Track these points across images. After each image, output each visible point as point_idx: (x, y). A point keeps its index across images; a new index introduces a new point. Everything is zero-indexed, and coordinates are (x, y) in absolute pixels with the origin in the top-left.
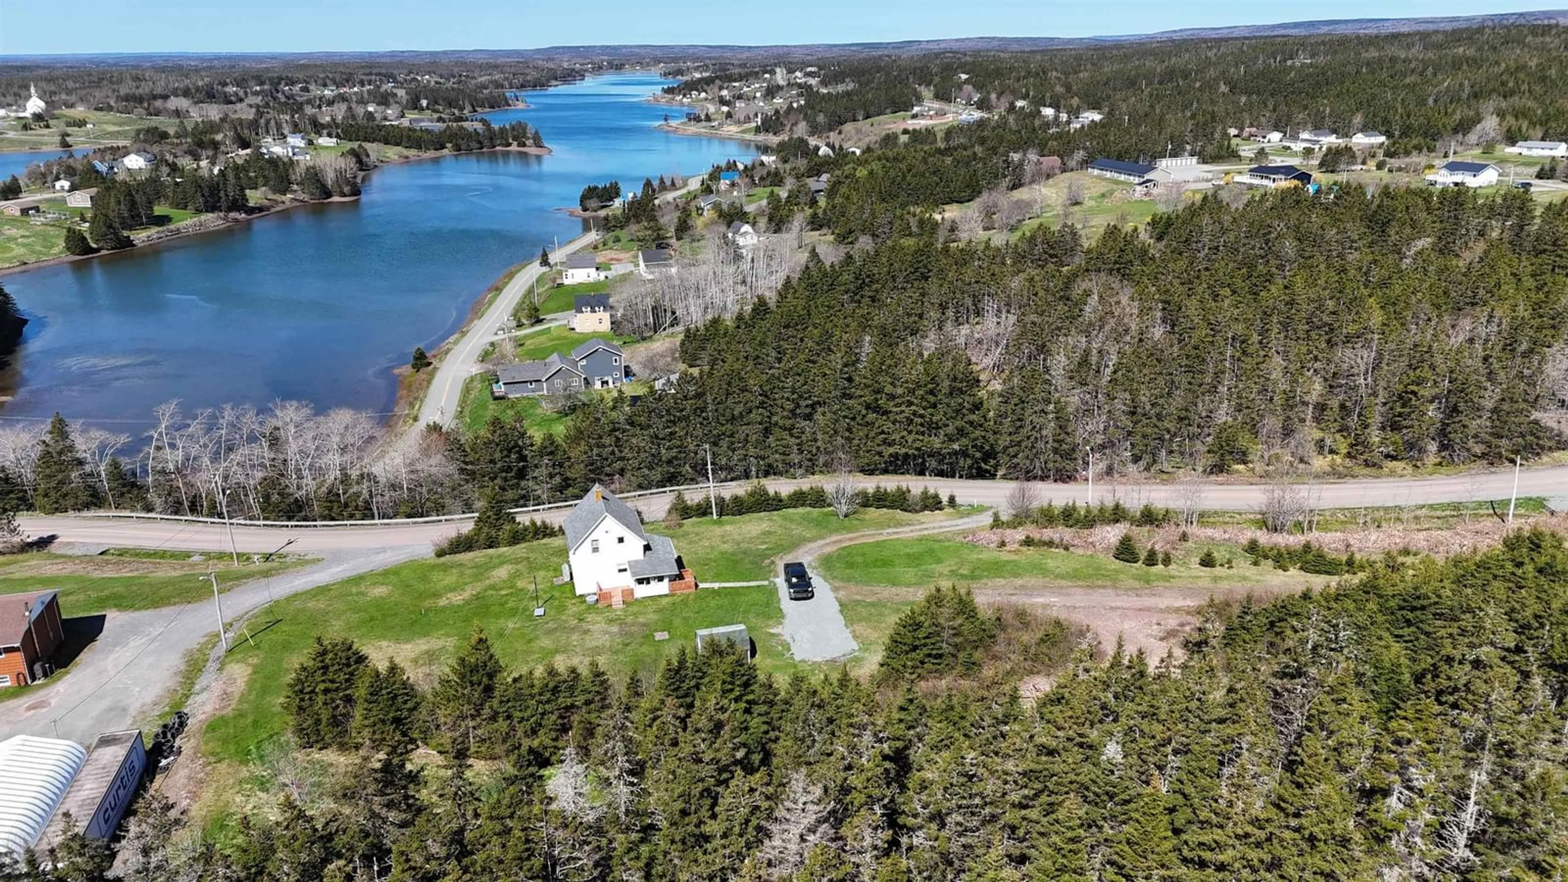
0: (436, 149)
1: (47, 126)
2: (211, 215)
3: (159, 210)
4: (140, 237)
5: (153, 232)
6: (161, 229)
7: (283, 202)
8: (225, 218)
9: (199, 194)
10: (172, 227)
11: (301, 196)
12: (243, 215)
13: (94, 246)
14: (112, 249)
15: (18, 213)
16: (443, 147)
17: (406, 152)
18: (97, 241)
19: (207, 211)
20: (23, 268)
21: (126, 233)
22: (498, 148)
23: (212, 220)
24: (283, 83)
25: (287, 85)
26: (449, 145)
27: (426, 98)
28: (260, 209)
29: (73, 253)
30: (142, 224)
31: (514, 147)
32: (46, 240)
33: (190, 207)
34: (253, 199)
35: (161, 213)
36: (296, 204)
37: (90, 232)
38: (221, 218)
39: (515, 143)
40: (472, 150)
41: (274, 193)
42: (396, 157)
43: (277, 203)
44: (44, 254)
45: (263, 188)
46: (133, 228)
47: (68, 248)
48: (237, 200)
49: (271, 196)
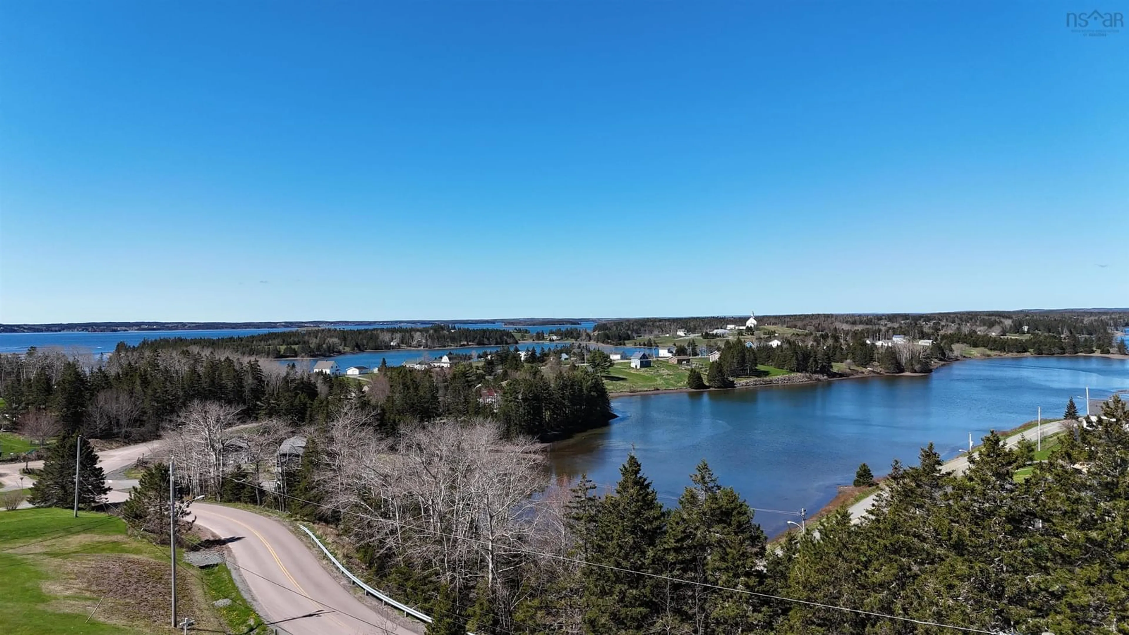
0: (1019, 352)
1: (753, 334)
2: (800, 374)
3: (761, 367)
4: (741, 382)
5: (752, 380)
6: (759, 379)
7: (863, 373)
8: (810, 378)
9: (794, 358)
10: (767, 378)
11: (878, 369)
12: (826, 377)
13: (707, 384)
14: (718, 387)
15: (676, 362)
16: (1025, 351)
17: (988, 352)
18: (709, 381)
19: (798, 371)
20: (656, 392)
21: (731, 379)
22: (1080, 354)
23: (799, 378)
24: (922, 320)
25: (925, 321)
26: (1031, 350)
27: (1028, 325)
28: (841, 375)
29: (691, 387)
30: (747, 375)
31: (1096, 354)
32: (679, 378)
33: (786, 367)
34: (837, 367)
35: (762, 370)
36: (873, 374)
37: (708, 376)
38: (807, 377)
39: (1099, 351)
40: (1054, 354)
41: (858, 366)
42: (979, 355)
43: (857, 372)
44: (673, 385)
45: (848, 361)
46: (738, 376)
47: (689, 383)
48: (823, 367)
49: (853, 367)
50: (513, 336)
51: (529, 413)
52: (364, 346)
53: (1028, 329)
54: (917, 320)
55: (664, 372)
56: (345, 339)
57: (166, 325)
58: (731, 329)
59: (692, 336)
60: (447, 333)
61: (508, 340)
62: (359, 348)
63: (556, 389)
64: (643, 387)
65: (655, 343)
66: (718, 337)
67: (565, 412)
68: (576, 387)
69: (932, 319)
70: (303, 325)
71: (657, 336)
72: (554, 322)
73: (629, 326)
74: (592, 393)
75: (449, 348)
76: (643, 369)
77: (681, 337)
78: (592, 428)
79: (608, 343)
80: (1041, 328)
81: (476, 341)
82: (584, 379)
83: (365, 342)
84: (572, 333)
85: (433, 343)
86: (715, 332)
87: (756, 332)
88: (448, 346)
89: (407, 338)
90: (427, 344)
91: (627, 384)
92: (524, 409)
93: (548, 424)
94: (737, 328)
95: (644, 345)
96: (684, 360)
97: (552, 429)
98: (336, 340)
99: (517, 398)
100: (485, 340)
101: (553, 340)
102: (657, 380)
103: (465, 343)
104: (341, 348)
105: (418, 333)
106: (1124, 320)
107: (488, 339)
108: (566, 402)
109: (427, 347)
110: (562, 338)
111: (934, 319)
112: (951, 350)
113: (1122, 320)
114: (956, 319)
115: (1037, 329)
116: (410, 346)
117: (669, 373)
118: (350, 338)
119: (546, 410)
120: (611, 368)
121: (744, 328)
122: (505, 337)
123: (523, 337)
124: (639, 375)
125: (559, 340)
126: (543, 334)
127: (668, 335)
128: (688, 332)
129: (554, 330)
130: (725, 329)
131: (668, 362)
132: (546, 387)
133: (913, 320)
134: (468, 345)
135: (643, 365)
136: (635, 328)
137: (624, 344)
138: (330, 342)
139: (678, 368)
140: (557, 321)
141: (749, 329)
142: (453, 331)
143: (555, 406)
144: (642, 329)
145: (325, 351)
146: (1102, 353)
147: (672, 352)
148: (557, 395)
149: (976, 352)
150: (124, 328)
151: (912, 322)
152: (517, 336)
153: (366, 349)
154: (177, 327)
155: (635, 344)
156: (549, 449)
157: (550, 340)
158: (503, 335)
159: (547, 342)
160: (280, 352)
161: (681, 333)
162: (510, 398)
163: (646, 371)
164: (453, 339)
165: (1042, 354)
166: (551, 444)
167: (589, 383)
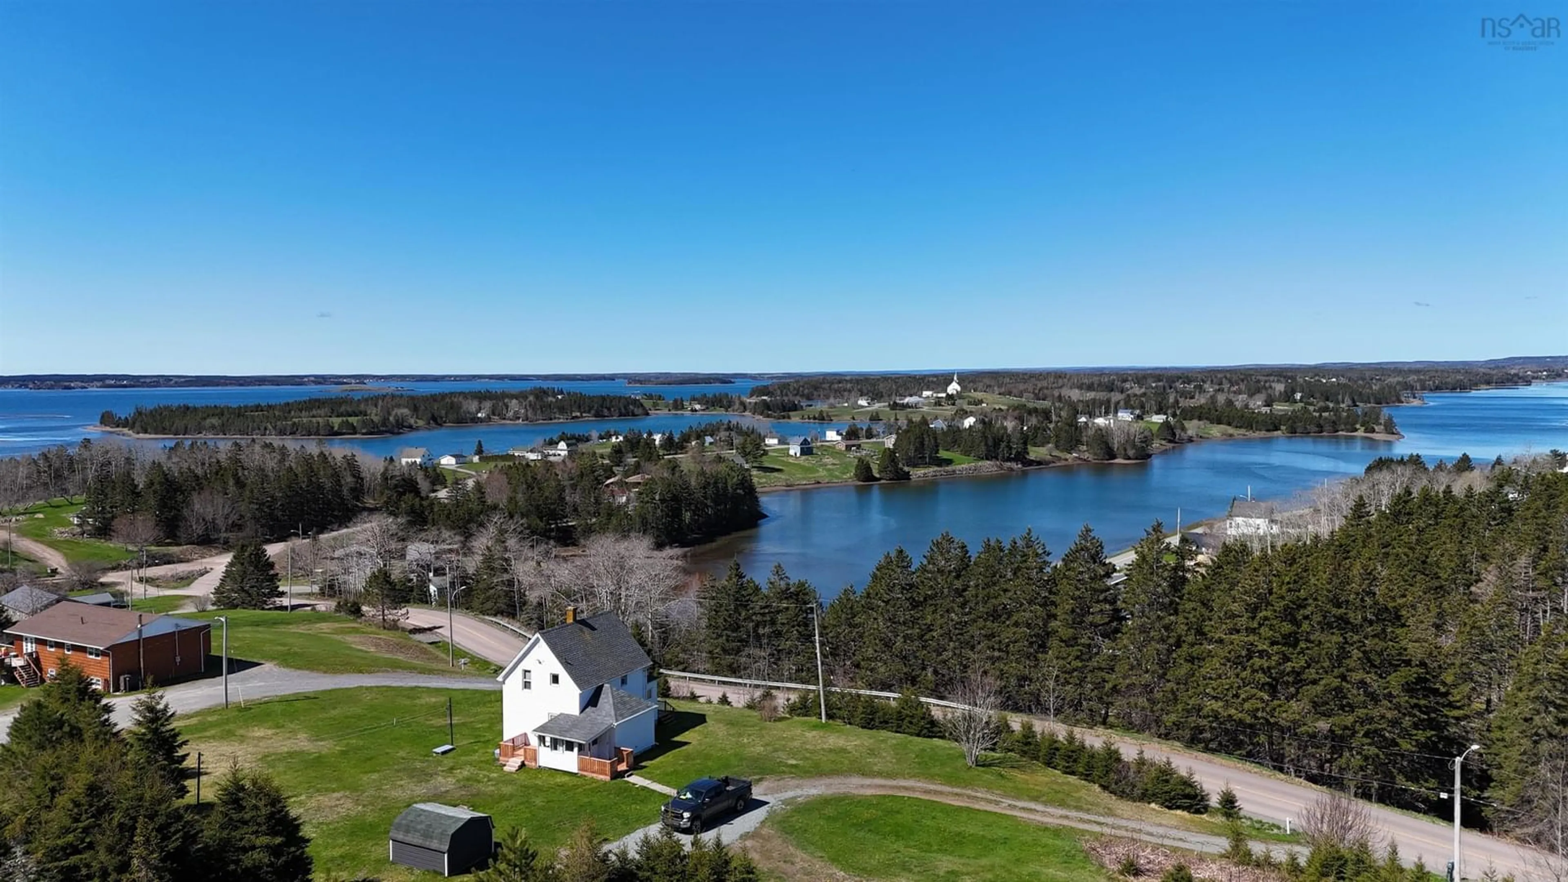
0: (1268, 430)
1: (954, 404)
2: (989, 462)
3: (943, 454)
4: (918, 473)
5: (931, 470)
6: (939, 469)
7: (1066, 460)
8: (1001, 467)
9: (983, 444)
10: (949, 468)
11: (1086, 456)
12: (1020, 466)
13: (878, 476)
14: (890, 479)
15: (844, 449)
16: (1277, 429)
17: (1231, 430)
18: (880, 472)
19: (987, 459)
20: (817, 486)
21: (906, 469)
22: (1340, 433)
23: (988, 466)
24: (1180, 381)
26: (1283, 428)
27: (1302, 391)
28: (1039, 463)
29: (859, 480)
30: (926, 463)
31: (1360, 433)
32: (846, 468)
33: (973, 455)
34: (1035, 453)
35: (945, 457)
36: (1079, 462)
37: (879, 465)
38: (997, 466)
39: (1363, 429)
40: (1309, 433)
41: (1062, 451)
42: (1218, 435)
43: (1059, 459)
44: (837, 477)
45: (1050, 445)
46: (915, 466)
47: (856, 475)
48: (1018, 453)
49: (1056, 453)
50: (642, 405)
51: (667, 515)
52: (441, 418)
53: (1302, 397)
54: (1174, 382)
55: (828, 460)
56: (415, 409)
57: (142, 380)
58: (928, 397)
59: (877, 406)
60: (554, 400)
61: (636, 410)
62: (436, 421)
63: (697, 487)
64: (801, 479)
65: (828, 416)
66: (910, 407)
67: (707, 513)
68: (720, 485)
69: (1194, 381)
70: (341, 380)
71: (832, 406)
72: (698, 379)
73: (798, 390)
74: (738, 491)
75: (556, 421)
76: (804, 457)
77: (863, 407)
78: (737, 530)
79: (768, 416)
80: (1318, 395)
81: (593, 412)
82: (729, 475)
83: (443, 412)
84: (721, 401)
85: (535, 415)
86: (907, 400)
87: (958, 402)
88: (555, 418)
89: (500, 408)
90: (527, 415)
91: (783, 477)
92: (662, 511)
93: (688, 526)
94: (935, 395)
95: (815, 418)
96: (854, 446)
97: (692, 531)
98: (406, 411)
99: (654, 499)
100: (605, 410)
101: (696, 411)
102: (818, 471)
103: (578, 414)
104: (412, 421)
105: (514, 401)
106: (1434, 382)
107: (609, 409)
108: (709, 502)
109: (527, 419)
110: (707, 408)
111: (1195, 380)
112: (1183, 429)
113: (1431, 383)
114: (1224, 380)
115: (1312, 396)
116: (504, 419)
117: (834, 462)
118: (423, 407)
119: (686, 511)
120: (764, 458)
121: (944, 395)
122: (631, 407)
123: (655, 405)
124: (799, 464)
125: (703, 410)
126: (682, 400)
127: (846, 405)
128: (873, 400)
129: (697, 396)
130: (920, 396)
131: (834, 448)
132: (686, 487)
133: (1167, 382)
134: (582, 417)
135: (803, 452)
136: (806, 391)
137: (789, 418)
138: (399, 413)
139: (845, 456)
140: (702, 379)
141: (950, 397)
142: (560, 397)
143: (696, 507)
144: (815, 393)
145: (393, 426)
146: (1366, 431)
147: (841, 434)
148: (699, 495)
149: (1216, 430)
150: (80, 384)
151: (1166, 385)
152: (648, 404)
153: (445, 422)
154: (158, 382)
155: (803, 418)
156: (689, 554)
157: (692, 410)
158: (628, 404)
159: (687, 413)
160: (333, 428)
161: (863, 402)
162: (646, 499)
163: (807, 460)
164: (562, 410)
165: (1295, 433)
166: (692, 548)
167: (735, 480)
